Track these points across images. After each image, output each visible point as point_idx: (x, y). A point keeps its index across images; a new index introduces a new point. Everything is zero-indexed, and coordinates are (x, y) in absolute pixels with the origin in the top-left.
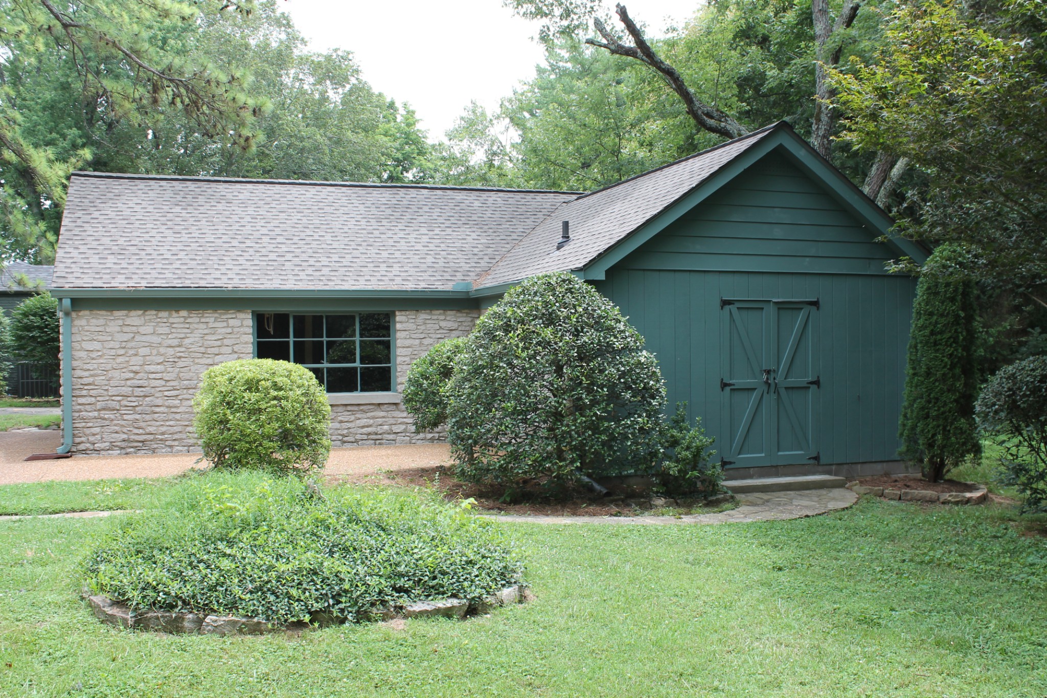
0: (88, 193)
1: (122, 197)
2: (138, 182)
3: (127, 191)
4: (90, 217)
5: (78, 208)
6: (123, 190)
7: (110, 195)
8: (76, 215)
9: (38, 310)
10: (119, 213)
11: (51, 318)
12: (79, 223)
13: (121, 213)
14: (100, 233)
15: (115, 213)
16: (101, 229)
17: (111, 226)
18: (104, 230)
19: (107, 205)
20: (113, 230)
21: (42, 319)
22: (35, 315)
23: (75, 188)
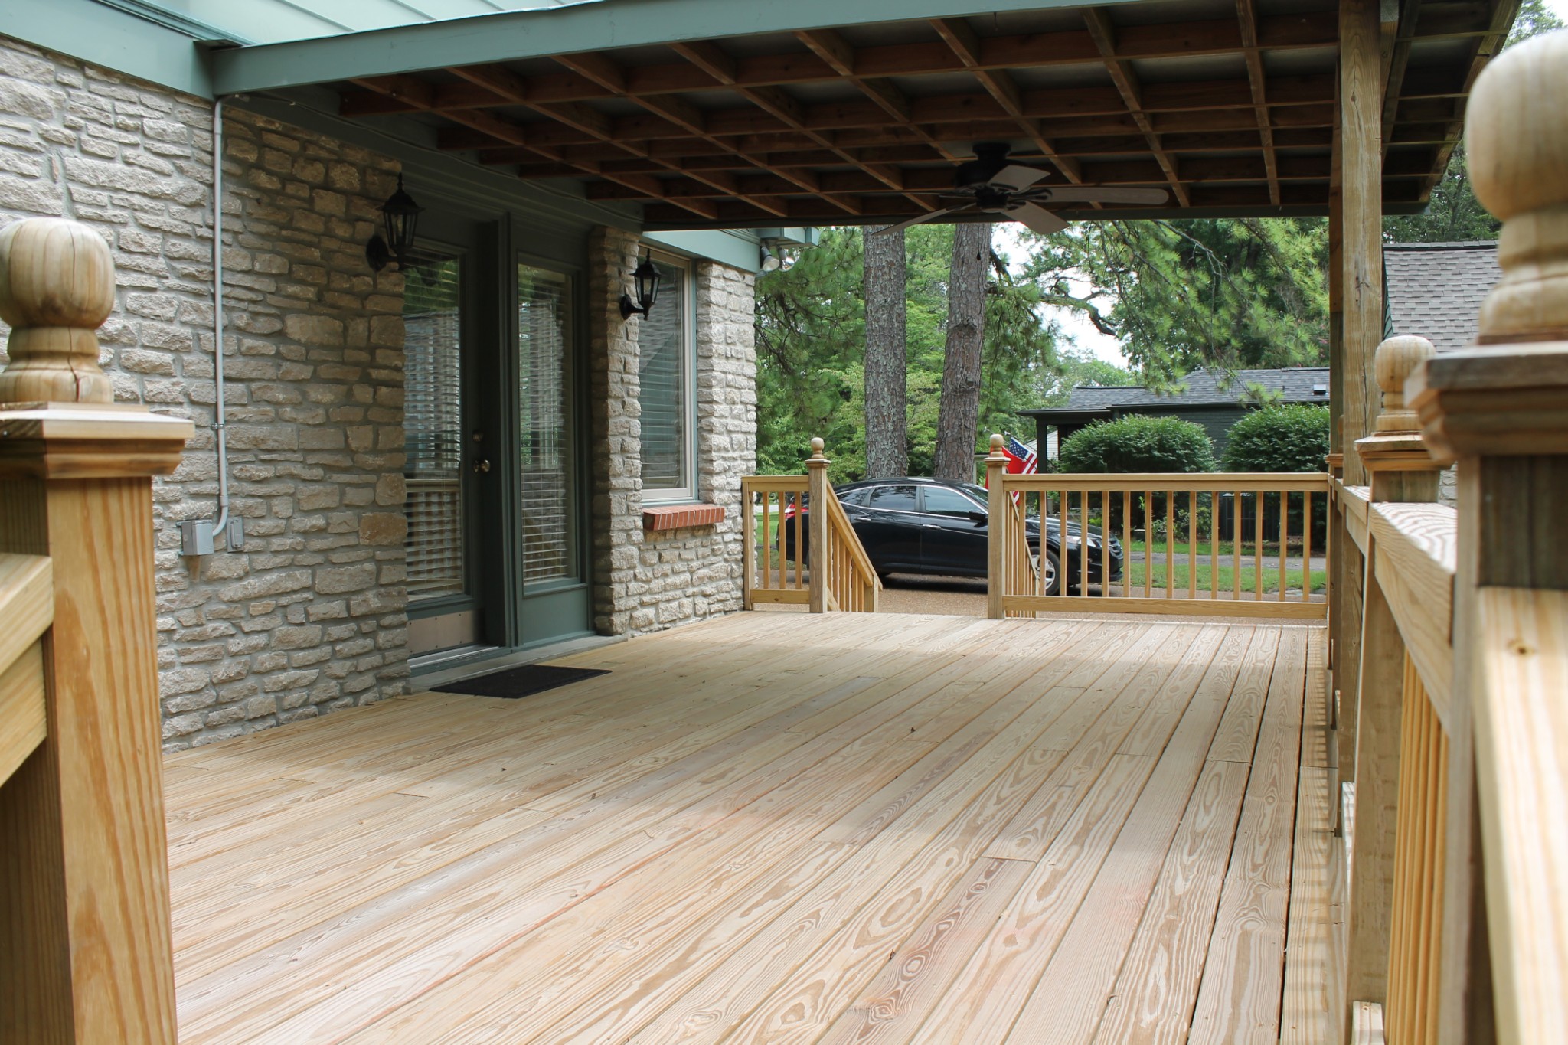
0: (1416, 273)
1: (1464, 276)
2: (1480, 252)
3: (1468, 267)
4: (1427, 306)
5: (1407, 295)
6: (1463, 266)
7: (1447, 275)
8: (1408, 305)
9: (1262, 430)
10: (1467, 299)
11: (1282, 440)
12: (1414, 317)
13: (1470, 299)
14: (1448, 330)
15: (1462, 300)
16: (1448, 323)
17: (1461, 318)
18: (1453, 324)
19: (1446, 288)
20: (1466, 324)
21: (1270, 442)
22: (1259, 436)
23: (1395, 267)
